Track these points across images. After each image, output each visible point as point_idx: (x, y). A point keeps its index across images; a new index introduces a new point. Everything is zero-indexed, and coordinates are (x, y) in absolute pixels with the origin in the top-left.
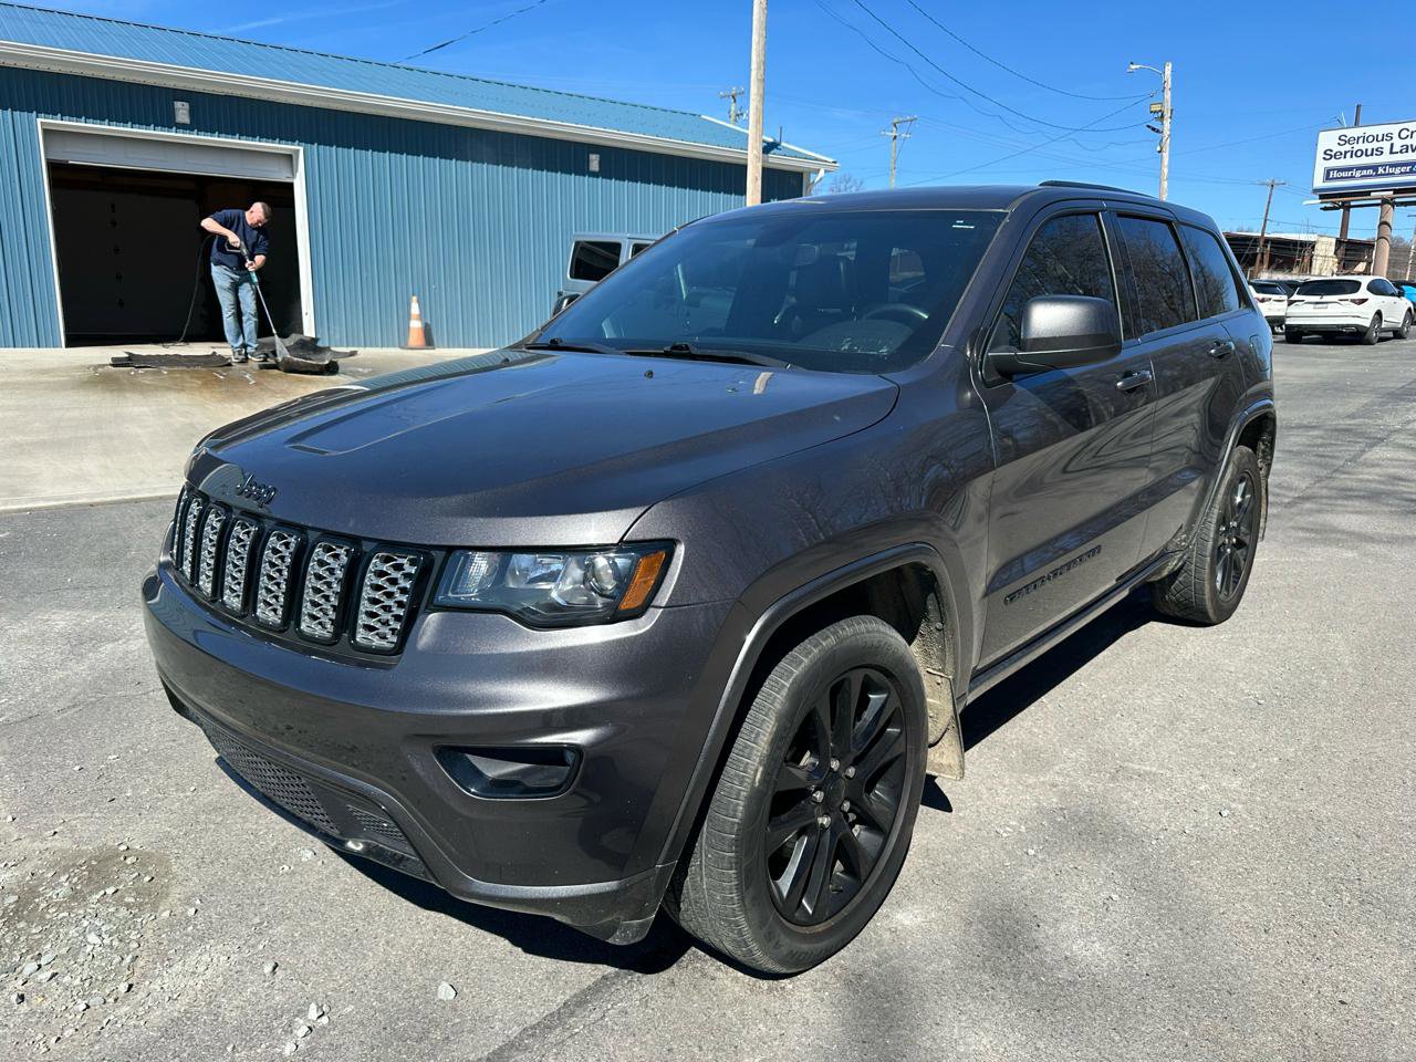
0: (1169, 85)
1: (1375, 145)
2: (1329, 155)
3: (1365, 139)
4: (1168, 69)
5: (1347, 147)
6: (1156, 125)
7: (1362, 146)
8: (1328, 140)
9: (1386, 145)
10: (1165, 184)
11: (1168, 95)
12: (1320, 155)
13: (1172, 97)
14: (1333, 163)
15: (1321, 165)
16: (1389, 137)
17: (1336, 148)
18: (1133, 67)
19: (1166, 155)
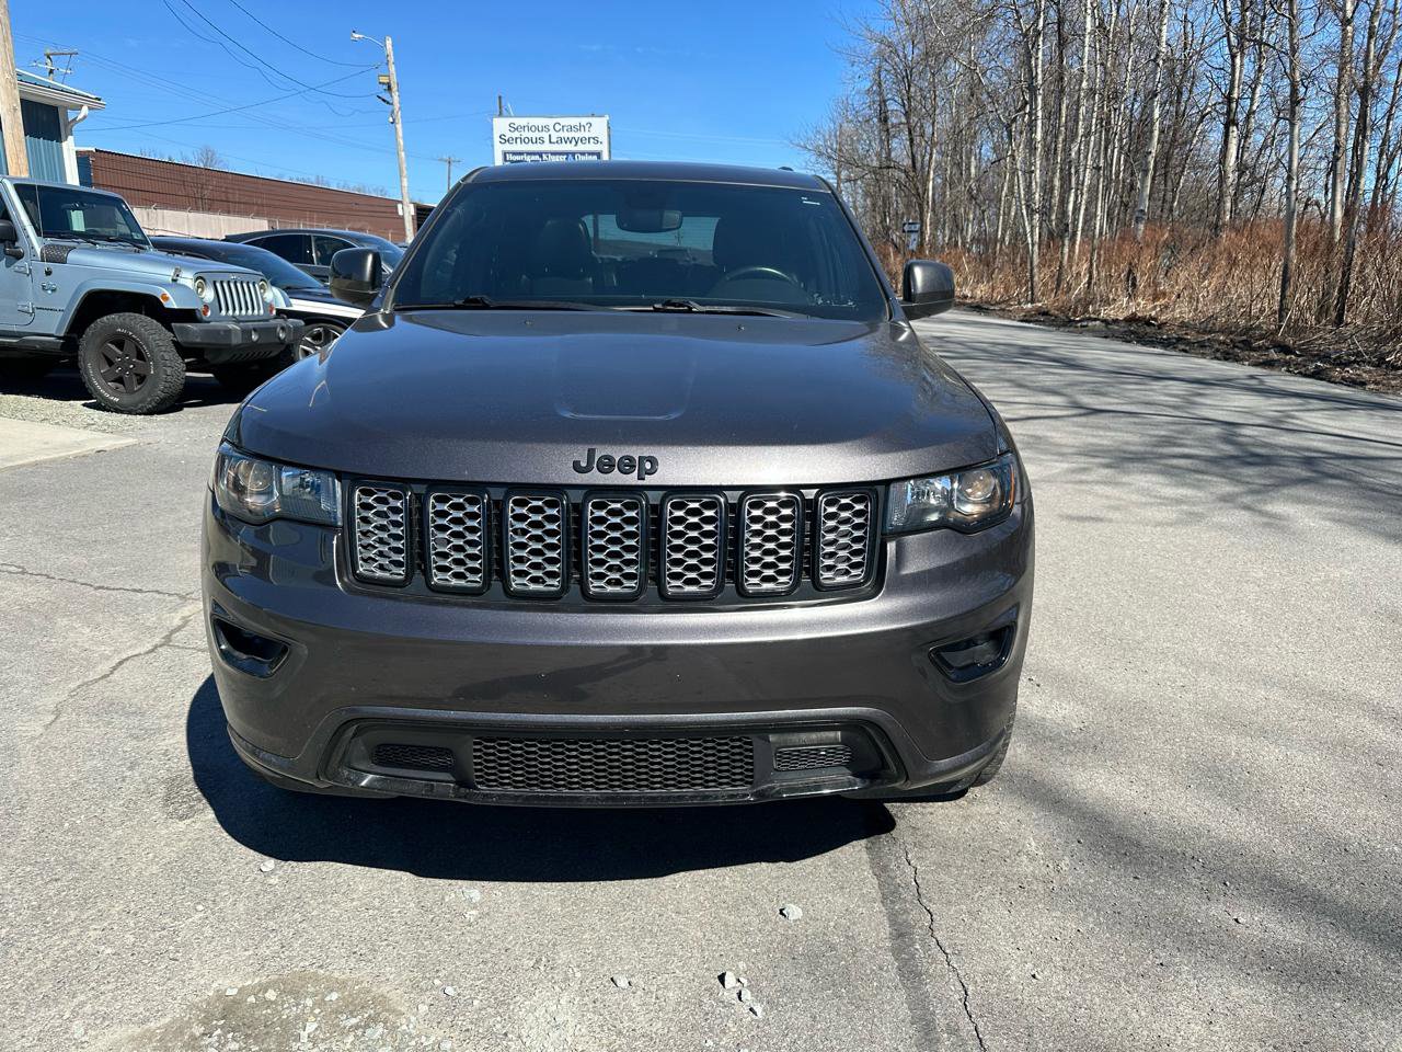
0: (391, 59)
1: (537, 134)
2: (504, 140)
3: (530, 129)
4: (389, 42)
5: (516, 134)
6: (386, 96)
7: (526, 134)
8: (501, 125)
9: (545, 135)
10: (403, 154)
11: (392, 69)
12: (497, 139)
13: (396, 71)
14: (508, 147)
15: (499, 149)
16: (546, 128)
17: (509, 135)
18: (357, 36)
19: (399, 126)
